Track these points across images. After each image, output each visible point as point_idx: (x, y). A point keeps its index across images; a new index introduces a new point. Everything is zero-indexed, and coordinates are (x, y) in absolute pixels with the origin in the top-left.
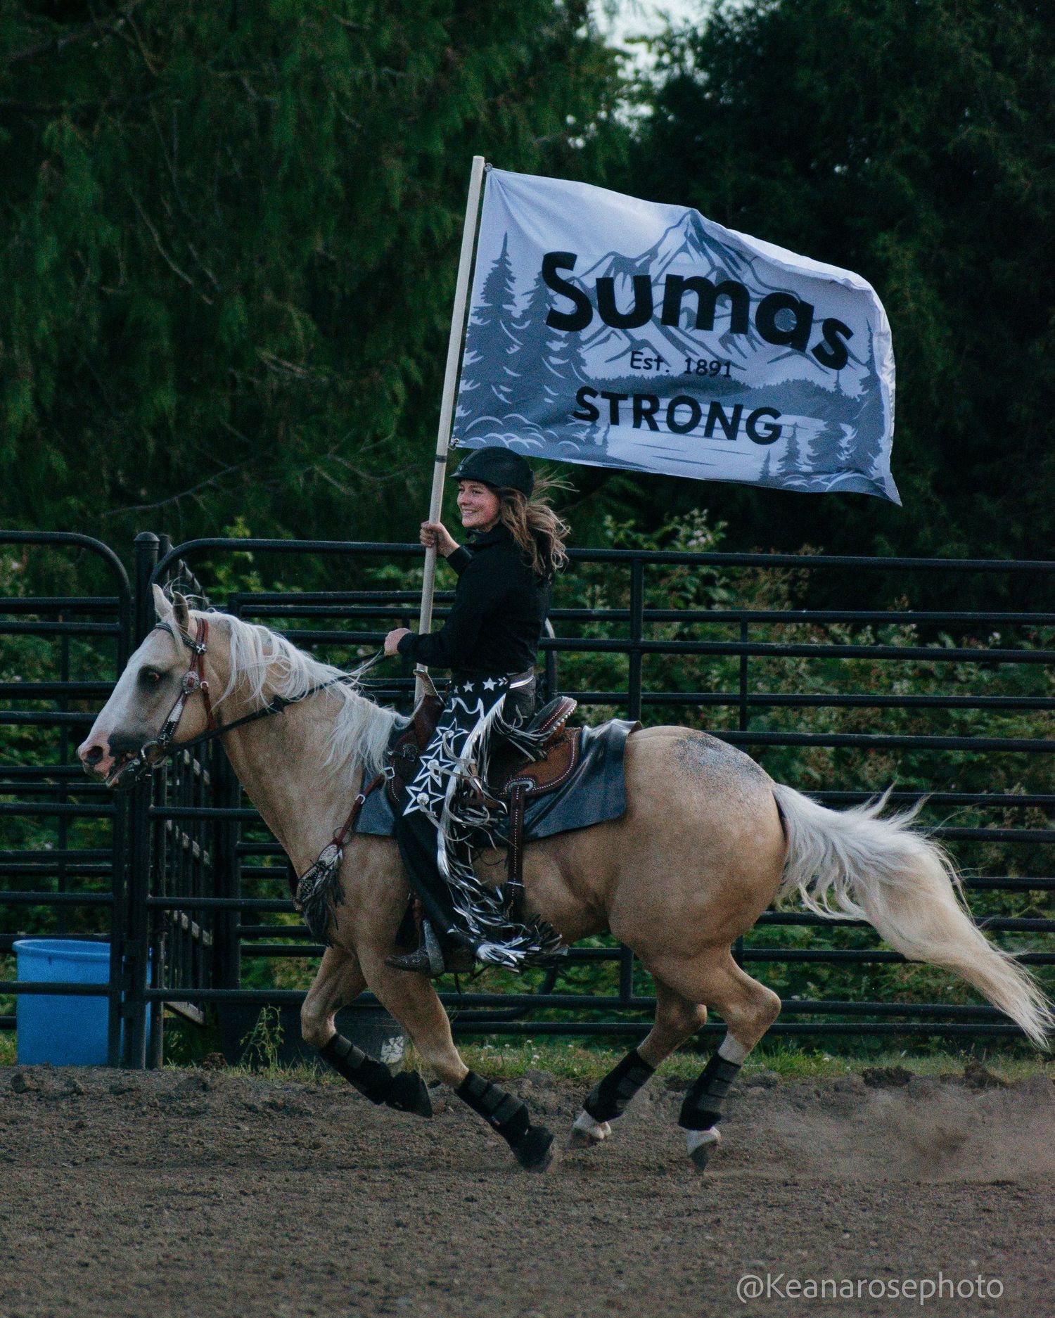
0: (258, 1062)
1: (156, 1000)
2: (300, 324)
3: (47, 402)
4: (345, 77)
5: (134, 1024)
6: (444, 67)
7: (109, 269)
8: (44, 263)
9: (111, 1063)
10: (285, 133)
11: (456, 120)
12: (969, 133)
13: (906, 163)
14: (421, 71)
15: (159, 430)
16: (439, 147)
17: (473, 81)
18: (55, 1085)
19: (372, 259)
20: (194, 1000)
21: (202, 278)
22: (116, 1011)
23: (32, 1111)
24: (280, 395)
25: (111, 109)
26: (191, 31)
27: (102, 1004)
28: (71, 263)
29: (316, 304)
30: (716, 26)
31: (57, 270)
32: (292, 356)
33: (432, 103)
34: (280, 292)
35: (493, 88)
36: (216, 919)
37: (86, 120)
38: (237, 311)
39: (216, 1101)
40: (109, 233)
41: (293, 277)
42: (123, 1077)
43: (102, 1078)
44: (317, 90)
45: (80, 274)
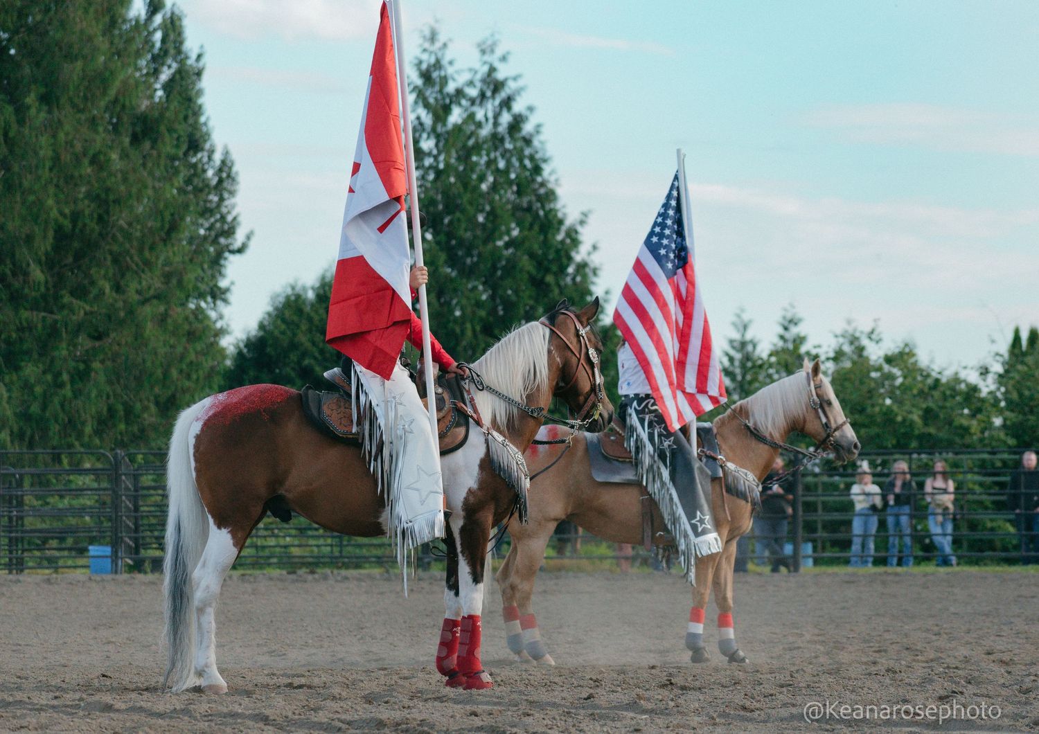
0: (146, 573)
1: (122, 559)
2: (153, 408)
3: (95, 428)
4: (162, 351)
5: (116, 565)
6: (185, 348)
7: (108, 397)
8: (93, 395)
9: (112, 573)
10: (149, 364)
11: (188, 360)
12: (306, 362)
13: (293, 369)
14: (179, 349)
15: (121, 433)
16: (184, 367)
17: (191, 350)
18: (98, 578)
19: (170, 393)
20: (131, 559)
21: (130, 399)
22: (112, 561)
23: (94, 585)
24: (149, 425)
25: (109, 359)
26: (126, 342)
27: (109, 560)
28: (99, 395)
29: (157, 404)
30: (248, 339)
31: (97, 397)
32: (152, 416)
33: (182, 357)
34: (149, 401)
35: (197, 353)
36: (136, 540)
37: (102, 362)
38: (138, 406)
39: (136, 582)
40: (108, 389)
41: (152, 398)
42: (113, 576)
43: (110, 577)
44: (156, 353)
45: (101, 397)
